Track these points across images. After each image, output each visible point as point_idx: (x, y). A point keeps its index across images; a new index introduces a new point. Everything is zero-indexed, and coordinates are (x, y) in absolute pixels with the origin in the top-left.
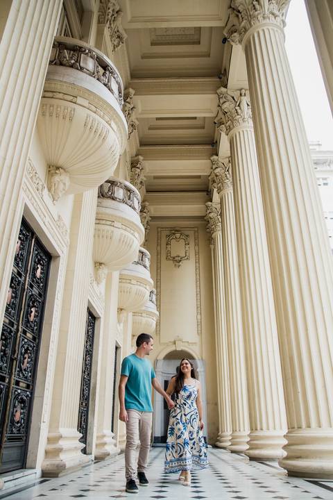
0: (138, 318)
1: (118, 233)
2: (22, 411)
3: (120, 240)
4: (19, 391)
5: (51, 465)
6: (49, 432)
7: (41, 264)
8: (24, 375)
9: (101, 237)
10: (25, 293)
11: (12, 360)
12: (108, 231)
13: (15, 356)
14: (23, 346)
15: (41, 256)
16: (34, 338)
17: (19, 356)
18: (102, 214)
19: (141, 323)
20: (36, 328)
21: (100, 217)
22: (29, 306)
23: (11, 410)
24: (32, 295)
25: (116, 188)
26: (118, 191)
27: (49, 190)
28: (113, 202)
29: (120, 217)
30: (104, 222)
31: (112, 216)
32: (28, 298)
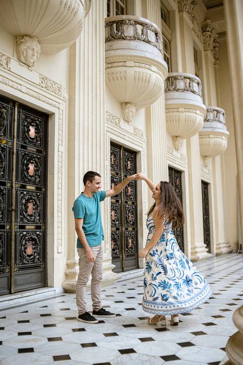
0: (206, 140)
1: (132, 71)
2: (34, 247)
3: (135, 78)
4: (25, 233)
5: (68, 284)
6: (67, 260)
7: (33, 126)
8: (28, 220)
9: (115, 79)
10: (15, 156)
11: (10, 212)
12: (121, 72)
13: (14, 207)
14: (22, 198)
15: (32, 119)
16: (38, 189)
17: (20, 206)
18: (112, 57)
19: (209, 145)
20: (38, 180)
21: (111, 60)
22: (23, 164)
23: (19, 248)
24: (25, 154)
25: (125, 27)
26: (127, 29)
27: (19, 60)
28: (124, 42)
29: (130, 56)
30: (116, 64)
31: (123, 56)
32: (20, 158)
